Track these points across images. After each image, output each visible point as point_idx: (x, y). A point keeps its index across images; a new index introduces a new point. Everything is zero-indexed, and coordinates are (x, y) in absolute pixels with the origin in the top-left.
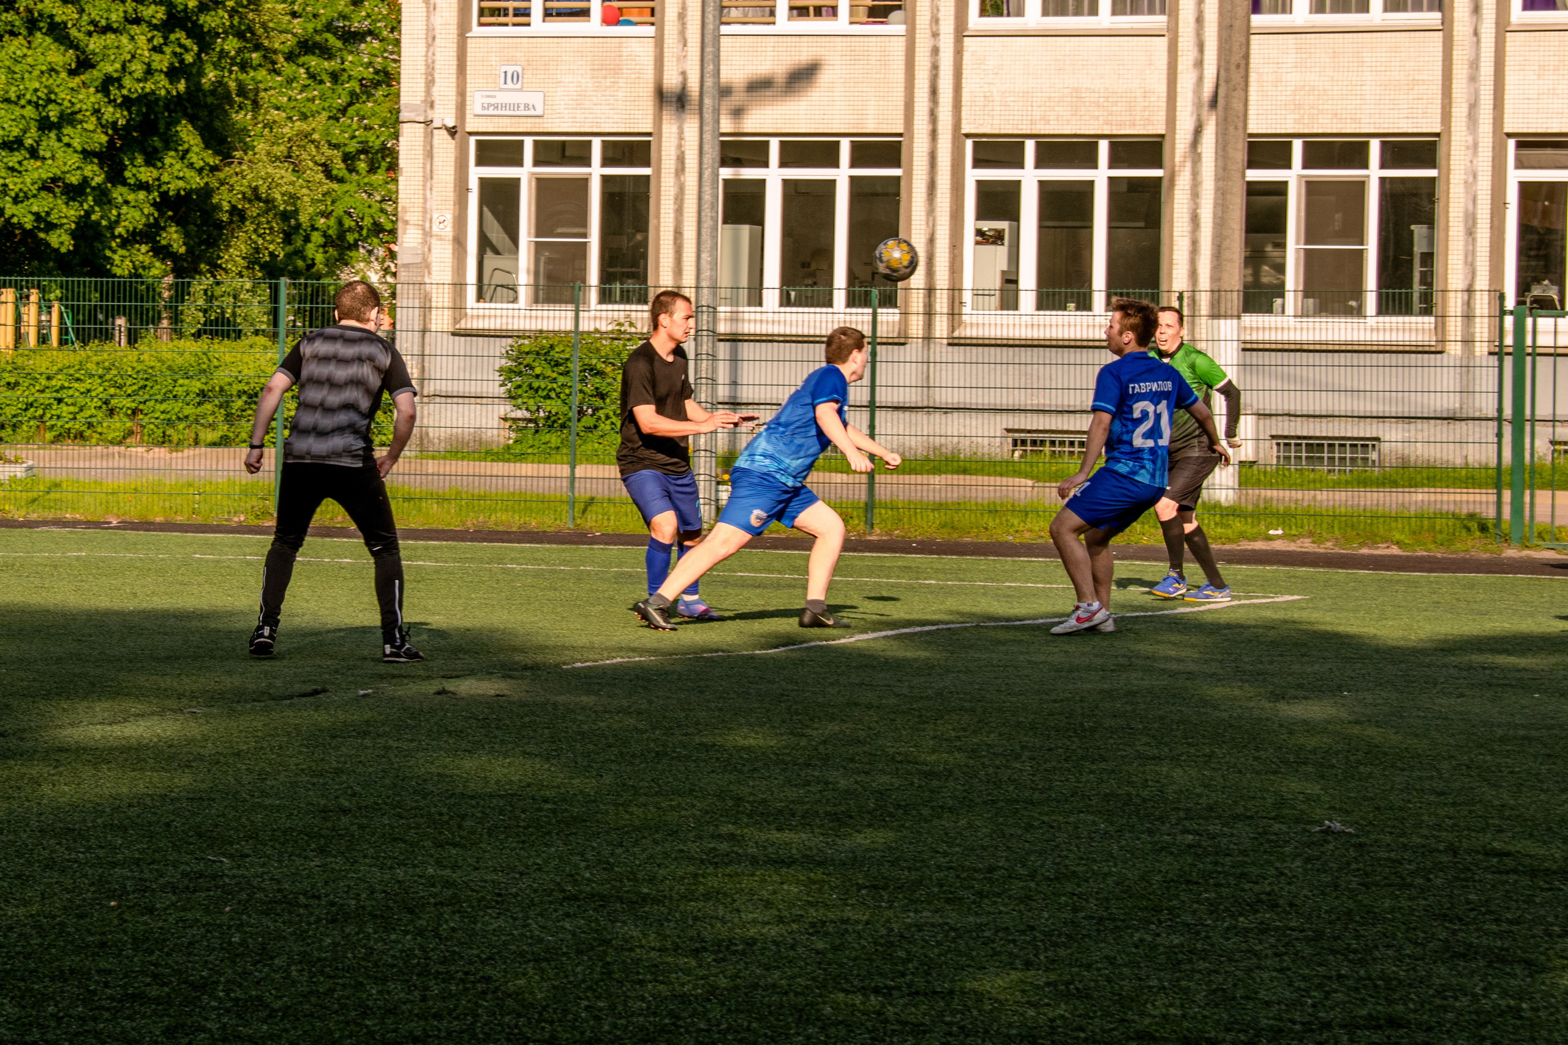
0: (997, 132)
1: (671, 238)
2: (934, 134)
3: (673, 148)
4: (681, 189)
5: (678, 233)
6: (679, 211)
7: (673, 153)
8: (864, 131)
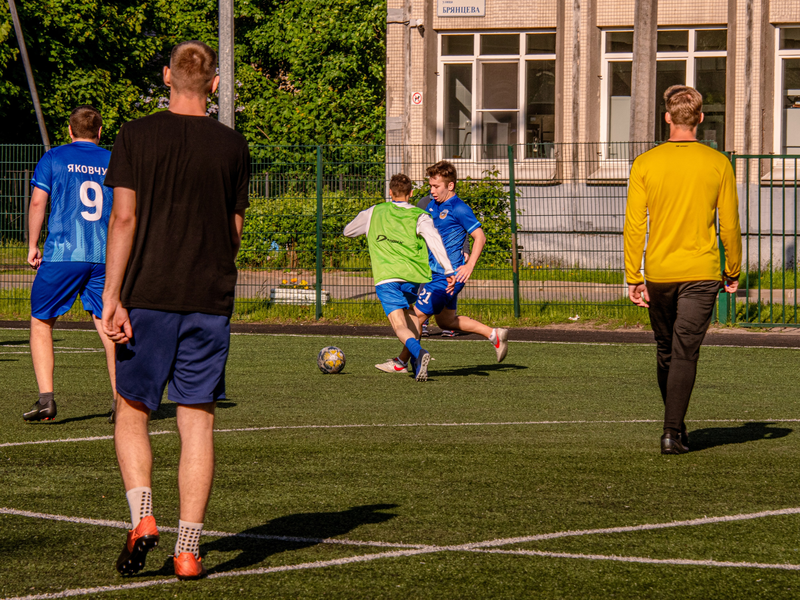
0: (794, 21)
1: (571, 107)
2: (750, 24)
3: (572, 39)
4: (578, 70)
5: (576, 104)
6: (576, 87)
7: (572, 42)
8: (703, 23)
